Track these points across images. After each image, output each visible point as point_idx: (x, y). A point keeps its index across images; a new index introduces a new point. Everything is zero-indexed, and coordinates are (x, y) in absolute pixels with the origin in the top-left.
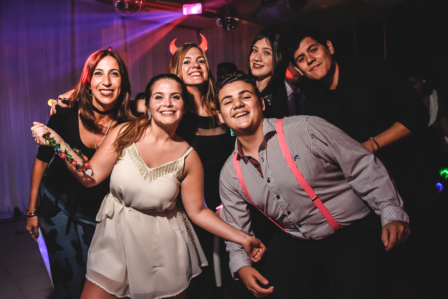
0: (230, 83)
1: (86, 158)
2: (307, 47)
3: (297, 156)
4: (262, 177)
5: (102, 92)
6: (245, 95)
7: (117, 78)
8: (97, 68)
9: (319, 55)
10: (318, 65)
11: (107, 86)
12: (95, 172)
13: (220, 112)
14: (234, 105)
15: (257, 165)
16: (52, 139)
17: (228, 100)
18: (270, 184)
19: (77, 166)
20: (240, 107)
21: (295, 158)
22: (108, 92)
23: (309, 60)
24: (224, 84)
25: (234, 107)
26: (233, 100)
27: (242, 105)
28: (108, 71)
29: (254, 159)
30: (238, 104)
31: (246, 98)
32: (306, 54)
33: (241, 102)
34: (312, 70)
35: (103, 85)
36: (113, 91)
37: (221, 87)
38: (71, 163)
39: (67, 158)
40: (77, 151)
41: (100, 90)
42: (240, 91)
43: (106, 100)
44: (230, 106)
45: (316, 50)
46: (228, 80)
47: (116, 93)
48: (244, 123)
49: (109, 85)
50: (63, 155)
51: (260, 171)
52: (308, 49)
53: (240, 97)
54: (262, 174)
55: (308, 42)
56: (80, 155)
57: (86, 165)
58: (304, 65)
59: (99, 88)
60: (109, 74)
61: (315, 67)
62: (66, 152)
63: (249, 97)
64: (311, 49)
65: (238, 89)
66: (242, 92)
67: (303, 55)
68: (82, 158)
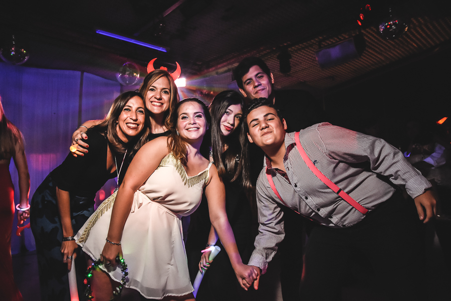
0: (256, 108)
2: (256, 73)
3: (316, 161)
4: (290, 183)
5: (129, 125)
6: (269, 117)
7: (143, 115)
8: (127, 105)
9: (264, 81)
10: (263, 89)
11: (134, 120)
13: (249, 134)
14: (260, 126)
15: (284, 175)
17: (255, 123)
18: (297, 189)
20: (266, 127)
21: (314, 163)
22: (134, 126)
23: (256, 84)
24: (251, 110)
25: (261, 128)
26: (260, 122)
27: (267, 126)
28: (136, 108)
29: (280, 170)
30: (263, 125)
31: (270, 120)
32: (254, 79)
33: (267, 124)
34: (257, 92)
35: (131, 119)
36: (138, 125)
37: (249, 112)
41: (127, 123)
42: (265, 114)
43: (131, 133)
44: (258, 128)
45: (262, 77)
46: (254, 106)
47: (140, 127)
48: (269, 140)
49: (136, 120)
51: (287, 179)
52: (256, 75)
53: (265, 119)
54: (289, 181)
55: (256, 70)
58: (250, 88)
59: (126, 122)
60: (136, 110)
61: (260, 90)
63: (273, 119)
64: (259, 75)
65: (262, 112)
66: (267, 115)
67: (251, 79)
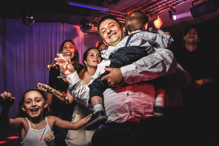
1: (64, 93)
12: (69, 97)
16: (48, 88)
19: (61, 96)
38: (58, 96)
39: (56, 94)
40: (59, 91)
50: (54, 93)
56: (61, 92)
57: (65, 95)
62: (55, 92)
68: (62, 93)
